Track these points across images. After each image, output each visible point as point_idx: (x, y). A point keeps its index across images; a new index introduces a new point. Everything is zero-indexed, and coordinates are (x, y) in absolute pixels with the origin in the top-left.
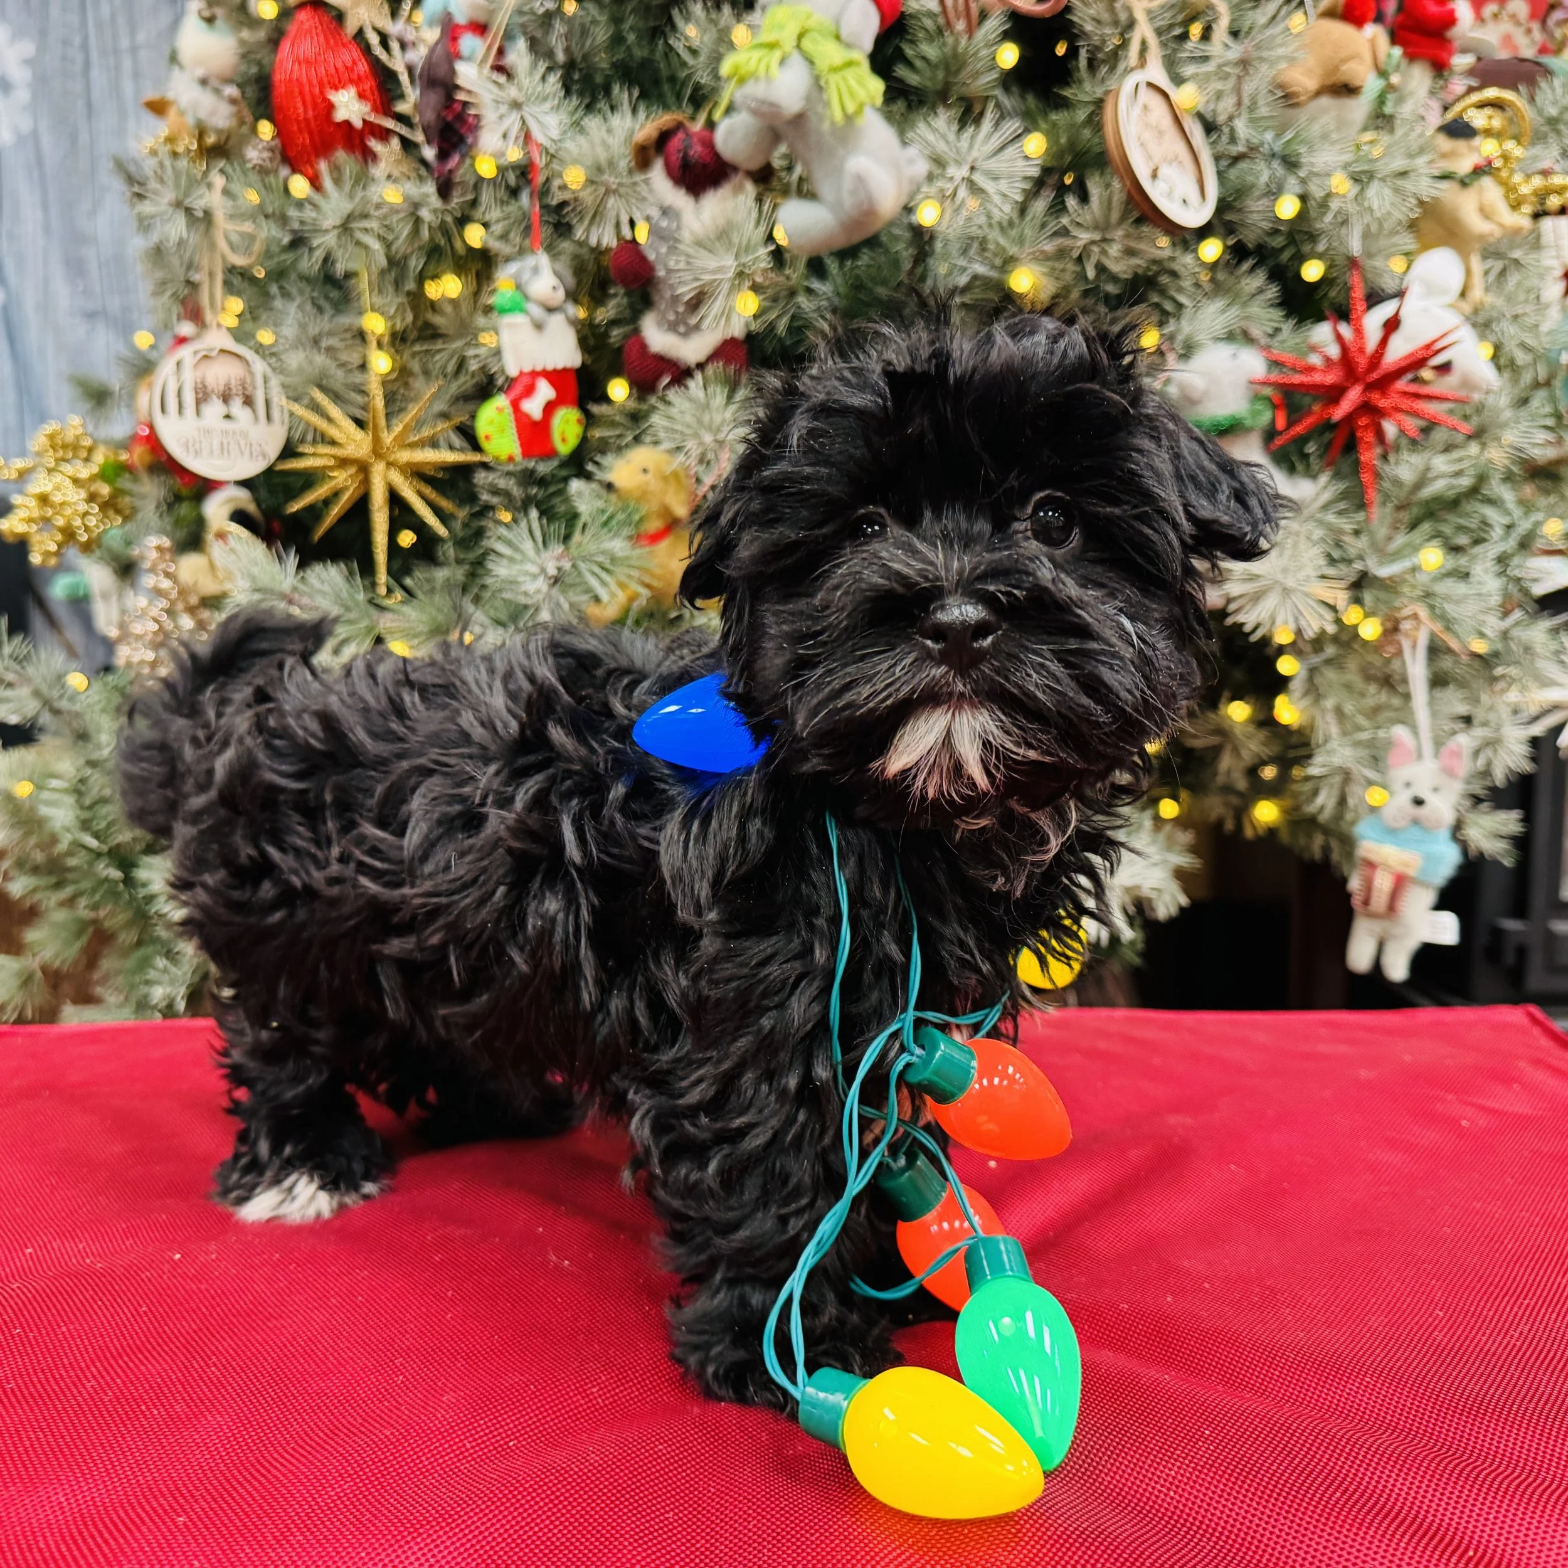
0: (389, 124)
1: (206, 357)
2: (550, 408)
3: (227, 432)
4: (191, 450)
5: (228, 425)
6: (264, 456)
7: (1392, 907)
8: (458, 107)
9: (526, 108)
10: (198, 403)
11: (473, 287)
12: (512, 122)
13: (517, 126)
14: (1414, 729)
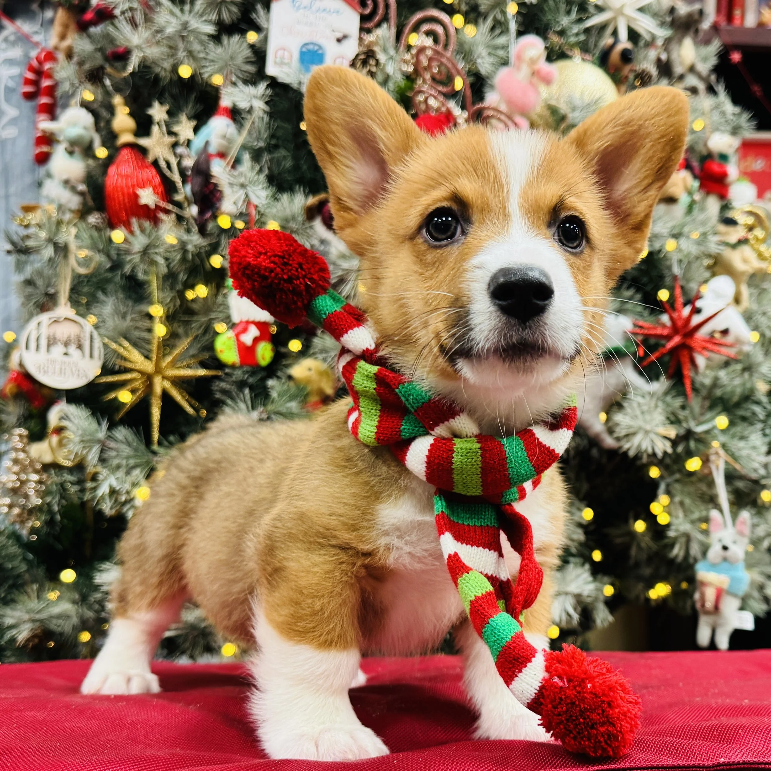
0: (170, 207)
1: (55, 321)
2: (256, 340)
3: (65, 363)
4: (42, 371)
5: (66, 358)
6: (86, 376)
7: (716, 608)
8: (211, 187)
9: (248, 188)
10: (49, 346)
11: (214, 290)
12: (241, 194)
13: (243, 197)
14: (721, 511)
